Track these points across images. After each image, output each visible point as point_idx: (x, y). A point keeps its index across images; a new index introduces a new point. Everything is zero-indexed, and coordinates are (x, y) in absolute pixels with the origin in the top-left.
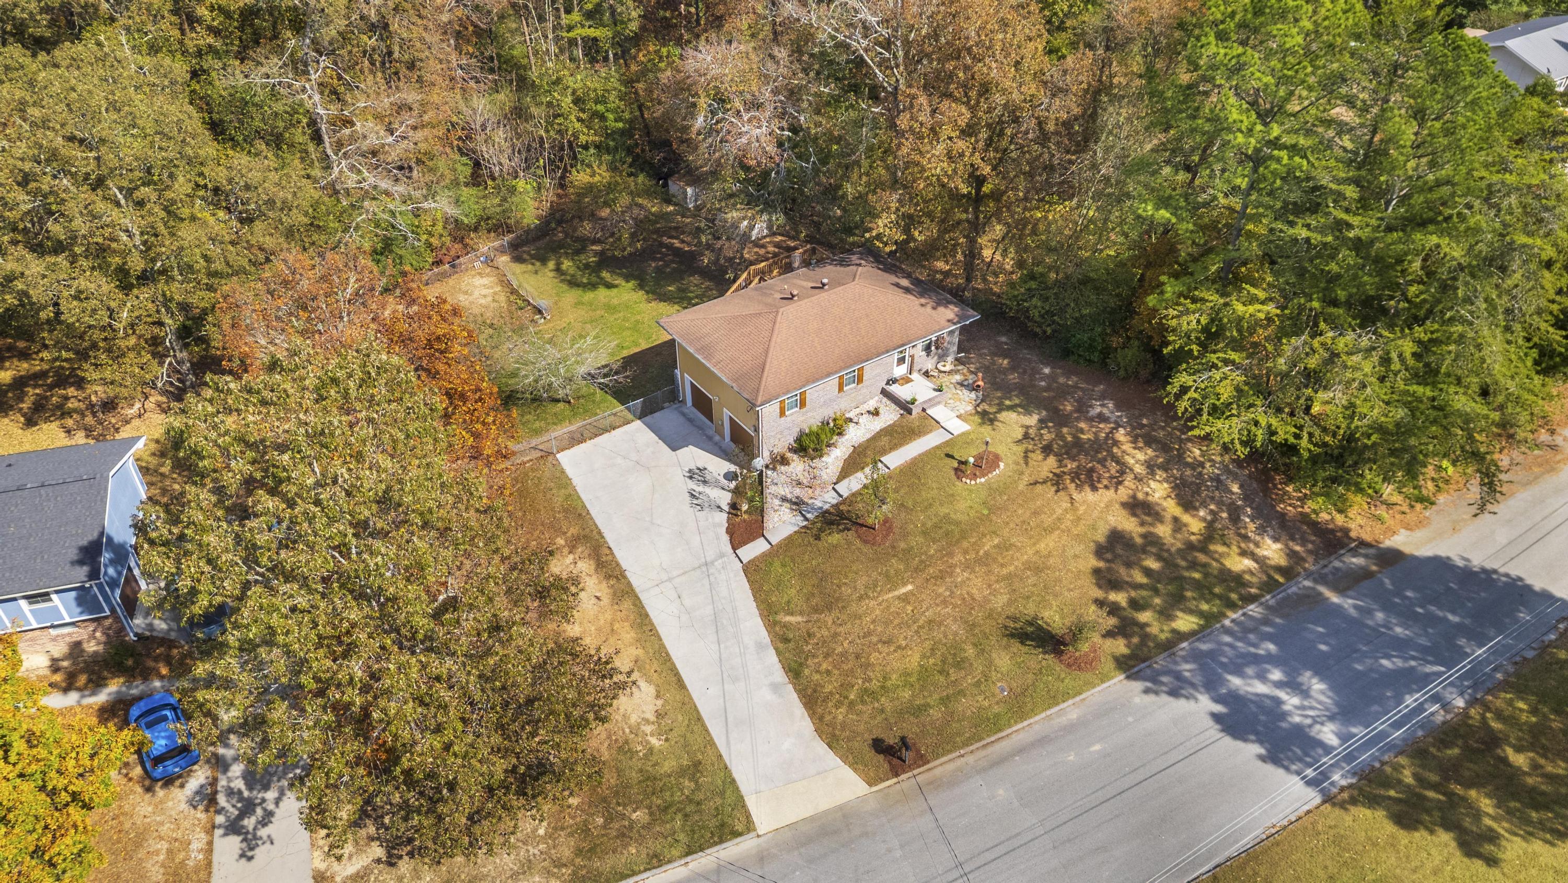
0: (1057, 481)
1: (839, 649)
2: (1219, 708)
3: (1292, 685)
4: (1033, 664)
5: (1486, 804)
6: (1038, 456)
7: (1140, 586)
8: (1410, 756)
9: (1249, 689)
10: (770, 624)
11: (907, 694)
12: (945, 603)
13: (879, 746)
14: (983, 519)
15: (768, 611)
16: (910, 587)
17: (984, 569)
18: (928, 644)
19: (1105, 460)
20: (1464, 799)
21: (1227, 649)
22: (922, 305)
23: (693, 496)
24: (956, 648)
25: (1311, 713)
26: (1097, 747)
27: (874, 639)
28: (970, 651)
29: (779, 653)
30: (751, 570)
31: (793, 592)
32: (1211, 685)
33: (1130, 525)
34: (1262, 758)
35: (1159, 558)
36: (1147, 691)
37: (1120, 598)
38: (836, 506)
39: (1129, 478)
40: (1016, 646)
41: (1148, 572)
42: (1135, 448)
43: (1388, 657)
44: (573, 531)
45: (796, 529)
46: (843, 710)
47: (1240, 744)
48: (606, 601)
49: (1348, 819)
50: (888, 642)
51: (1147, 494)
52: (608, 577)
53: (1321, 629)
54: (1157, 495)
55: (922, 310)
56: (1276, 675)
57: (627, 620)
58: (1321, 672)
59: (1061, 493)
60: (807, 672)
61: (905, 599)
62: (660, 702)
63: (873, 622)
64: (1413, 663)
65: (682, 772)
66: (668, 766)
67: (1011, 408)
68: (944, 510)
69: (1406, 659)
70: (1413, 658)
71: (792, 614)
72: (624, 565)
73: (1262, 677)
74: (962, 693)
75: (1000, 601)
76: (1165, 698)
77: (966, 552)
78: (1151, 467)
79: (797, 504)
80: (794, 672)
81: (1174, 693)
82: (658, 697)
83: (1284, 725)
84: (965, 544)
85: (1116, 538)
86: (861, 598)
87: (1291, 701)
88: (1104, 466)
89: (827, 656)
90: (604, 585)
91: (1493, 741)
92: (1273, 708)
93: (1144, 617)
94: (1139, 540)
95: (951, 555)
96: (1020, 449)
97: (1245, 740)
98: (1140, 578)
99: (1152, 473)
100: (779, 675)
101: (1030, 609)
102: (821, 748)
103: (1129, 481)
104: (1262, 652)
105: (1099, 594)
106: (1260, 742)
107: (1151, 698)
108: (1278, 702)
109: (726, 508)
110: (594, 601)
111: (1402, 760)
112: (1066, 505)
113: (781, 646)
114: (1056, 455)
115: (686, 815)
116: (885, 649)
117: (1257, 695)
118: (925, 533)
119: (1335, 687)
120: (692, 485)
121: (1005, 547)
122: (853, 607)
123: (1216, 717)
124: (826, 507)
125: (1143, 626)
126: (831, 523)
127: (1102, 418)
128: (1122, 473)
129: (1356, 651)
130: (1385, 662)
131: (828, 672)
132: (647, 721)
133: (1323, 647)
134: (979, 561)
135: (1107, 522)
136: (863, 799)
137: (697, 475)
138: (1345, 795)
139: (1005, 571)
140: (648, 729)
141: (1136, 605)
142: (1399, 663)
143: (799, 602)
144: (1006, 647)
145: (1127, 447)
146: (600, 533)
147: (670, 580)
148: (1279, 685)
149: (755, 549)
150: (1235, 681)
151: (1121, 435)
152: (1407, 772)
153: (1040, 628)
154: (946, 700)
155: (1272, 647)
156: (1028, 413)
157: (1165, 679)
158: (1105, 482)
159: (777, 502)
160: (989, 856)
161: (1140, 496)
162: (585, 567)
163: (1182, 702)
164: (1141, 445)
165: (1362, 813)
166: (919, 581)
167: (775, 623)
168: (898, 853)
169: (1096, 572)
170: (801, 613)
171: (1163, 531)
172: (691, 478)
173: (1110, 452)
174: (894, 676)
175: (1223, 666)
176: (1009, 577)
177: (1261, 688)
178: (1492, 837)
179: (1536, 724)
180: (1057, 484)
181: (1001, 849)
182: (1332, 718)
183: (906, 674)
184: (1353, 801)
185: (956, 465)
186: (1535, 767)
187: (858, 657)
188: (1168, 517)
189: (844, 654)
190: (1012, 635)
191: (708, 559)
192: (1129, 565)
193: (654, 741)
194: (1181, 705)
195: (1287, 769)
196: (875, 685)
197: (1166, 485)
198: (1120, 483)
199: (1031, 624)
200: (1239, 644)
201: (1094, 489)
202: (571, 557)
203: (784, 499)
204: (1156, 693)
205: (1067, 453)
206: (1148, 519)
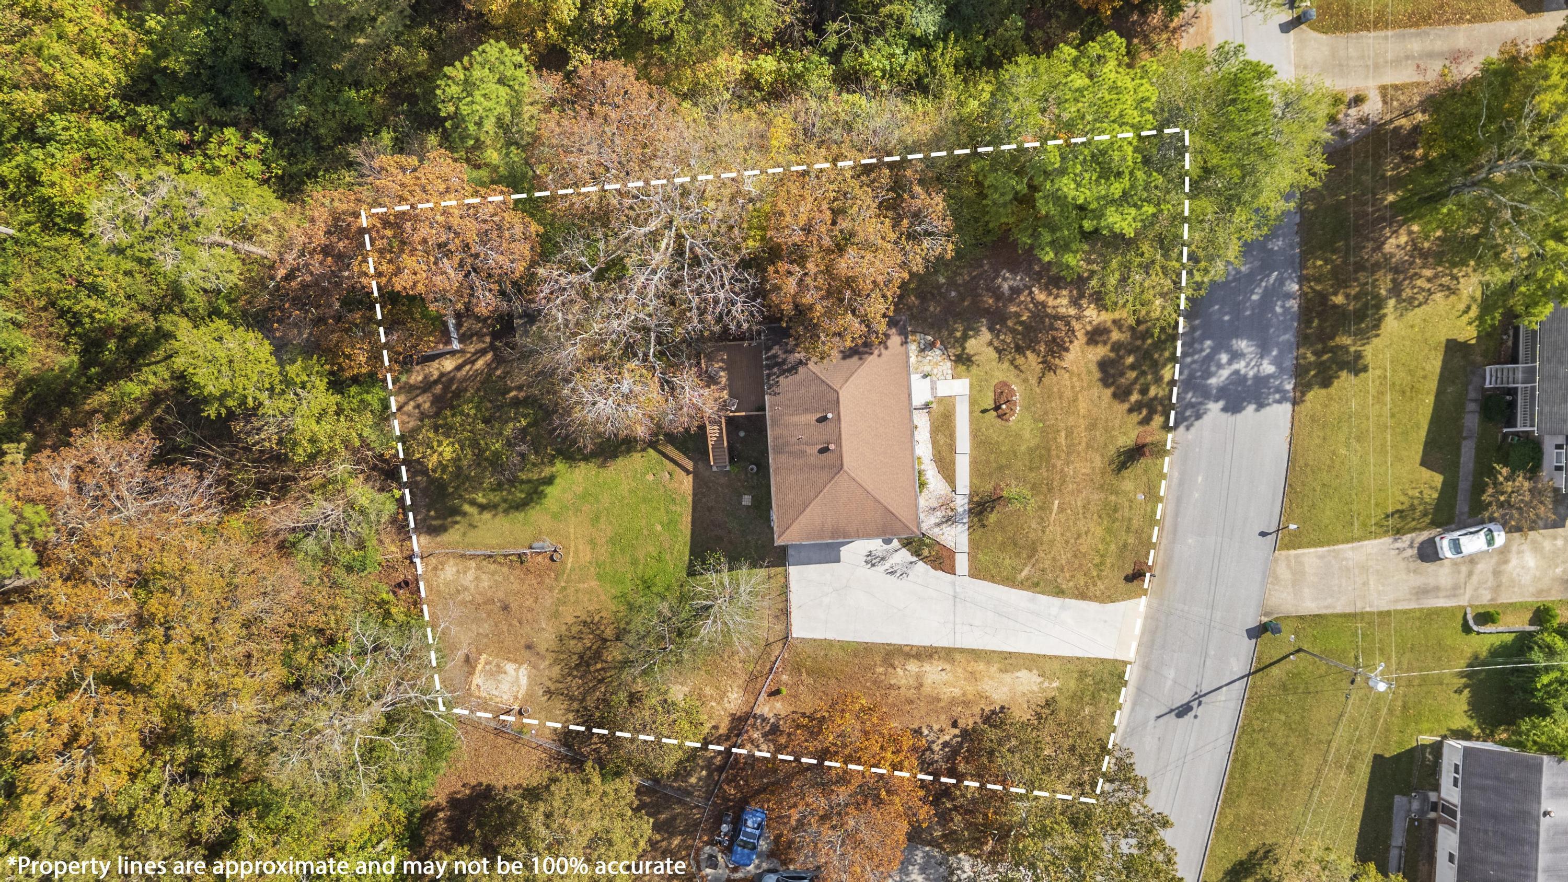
0: (1049, 367)
1: (1064, 562)
2: (1221, 404)
3: (1236, 356)
4: (1139, 472)
5: (1346, 340)
6: (1020, 360)
7: (1137, 379)
8: (1304, 345)
9: (1223, 379)
10: (1021, 585)
11: (1113, 547)
12: (1079, 491)
13: (1130, 579)
14: (1043, 431)
15: (1010, 581)
16: (1057, 502)
17: (1075, 455)
18: (1095, 516)
19: (1051, 324)
20: (1337, 346)
21: (1194, 366)
22: (879, 356)
23: (891, 573)
24: (1106, 504)
25: (1253, 363)
26: (1200, 479)
27: (1073, 541)
28: (1113, 498)
29: (1043, 593)
30: (976, 572)
31: (1007, 562)
32: (1206, 394)
33: (1101, 351)
34: (1257, 410)
35: (1129, 353)
36: (1188, 428)
37: (1135, 397)
38: (970, 502)
39: (1073, 323)
40: (1125, 473)
41: (1133, 367)
42: (1056, 298)
43: (1252, 292)
44: (878, 659)
45: (967, 533)
46: (1099, 583)
47: (1244, 412)
48: (948, 666)
49: (1308, 404)
50: (1079, 536)
51: (1090, 322)
52: (931, 656)
53: (1217, 307)
54: (1094, 317)
55: (884, 358)
56: (1224, 358)
57: (969, 662)
58: (1238, 336)
59: (1058, 372)
60: (1064, 586)
61: (1061, 510)
62: (1035, 671)
63: (1062, 535)
64: (1264, 284)
65: (1080, 679)
66: (1072, 684)
67: (965, 337)
68: (1023, 448)
69: (1259, 285)
70: (1261, 280)
71: (1022, 570)
72: (927, 644)
73: (1220, 366)
74: (1130, 519)
75: (1098, 462)
76: (1197, 424)
77: (1058, 457)
78: (1075, 302)
79: (950, 520)
80: (1059, 592)
81: (1198, 417)
82: (1030, 671)
83: (1249, 382)
84: (1054, 453)
85: (1104, 365)
86: (1044, 532)
87: (1240, 365)
88: (1056, 329)
89: (1062, 570)
90: (935, 662)
91: (1323, 298)
92: (1238, 379)
93: (1153, 392)
94: (1112, 355)
95: (1054, 466)
96: (1006, 365)
97: (1244, 408)
98: (1133, 375)
99: (1080, 307)
100: (1057, 601)
101: (1112, 450)
102: (1110, 606)
103: (1076, 325)
104: (1208, 351)
105: (1126, 406)
106: (1249, 403)
107: (1193, 430)
108: (1237, 372)
109: (915, 559)
110: (943, 673)
111: (1302, 351)
112: (1067, 376)
113: (1038, 589)
114: (1028, 349)
115: (1103, 690)
116: (1081, 541)
117: (1227, 379)
118: (1031, 469)
119: (1250, 338)
120: (881, 568)
121: (1069, 434)
122: (1045, 539)
123: (1225, 410)
124: (966, 507)
125: (1156, 398)
126: (981, 513)
127: (1015, 291)
128: (1068, 324)
129: (1239, 304)
130: (1255, 297)
131: (1073, 576)
132: (1042, 683)
133: (1227, 318)
134: (1069, 454)
135: (1090, 361)
136: (1149, 606)
137: (872, 560)
138: (1298, 394)
139: (1084, 444)
140: (1046, 684)
141: (1144, 391)
142: (1259, 290)
143: (1016, 562)
144: (1123, 478)
145: (1051, 302)
146: (888, 645)
147: (955, 624)
148: (1230, 362)
149: (962, 562)
150: (1213, 381)
151: (1041, 296)
152: (1309, 355)
153: (1124, 452)
154: (1128, 530)
155: (1208, 343)
156: (977, 332)
157: (1188, 413)
158: (1067, 339)
159: (937, 530)
160: (1215, 570)
161: (1089, 328)
162: (913, 666)
163: (1205, 417)
164: (1055, 291)
165: (1310, 396)
166: (1057, 494)
167: (1022, 583)
168: (1186, 608)
169: (1115, 396)
170: (1025, 565)
171: (1116, 336)
172: (873, 565)
173: (1048, 315)
174: (1100, 547)
175: (1202, 377)
176: (1088, 446)
177: (1225, 373)
178: (1359, 356)
179: (1332, 269)
180: (1050, 369)
181: (1216, 562)
182: (1262, 357)
183: (1103, 540)
184: (1303, 394)
185: (994, 414)
186: (1347, 296)
187: (1075, 556)
188: (1109, 324)
189: (1068, 562)
190: (1119, 470)
191: (952, 593)
192: (1122, 374)
193: (1055, 685)
194: (1207, 419)
195: (1269, 404)
196: (1097, 560)
197: (1092, 306)
198: (1073, 331)
199: (1119, 456)
200: (1196, 357)
201: (1067, 350)
202: (898, 670)
203: (938, 525)
204: (1192, 425)
205: (1031, 341)
206: (1105, 337)
